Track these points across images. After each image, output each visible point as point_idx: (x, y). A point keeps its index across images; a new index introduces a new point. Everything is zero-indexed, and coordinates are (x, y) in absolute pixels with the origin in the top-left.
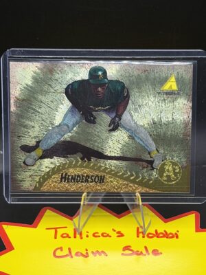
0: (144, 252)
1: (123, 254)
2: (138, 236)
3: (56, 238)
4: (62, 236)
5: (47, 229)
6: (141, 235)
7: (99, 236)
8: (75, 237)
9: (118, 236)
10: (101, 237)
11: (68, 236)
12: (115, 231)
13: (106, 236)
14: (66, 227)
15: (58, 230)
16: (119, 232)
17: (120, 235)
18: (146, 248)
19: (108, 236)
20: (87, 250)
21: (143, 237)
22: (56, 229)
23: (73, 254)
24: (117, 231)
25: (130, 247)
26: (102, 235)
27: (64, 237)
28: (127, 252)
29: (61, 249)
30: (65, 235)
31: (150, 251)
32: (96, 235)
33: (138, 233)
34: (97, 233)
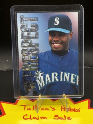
0: (64, 118)
1: (54, 119)
2: (62, 110)
3: (25, 110)
4: (28, 109)
5: (21, 105)
6: (63, 110)
7: (44, 110)
8: (33, 110)
9: (53, 110)
10: (45, 110)
11: (30, 109)
12: (51, 107)
13: (47, 110)
14: (29, 105)
15: (26, 106)
16: (53, 108)
17: (54, 109)
18: (65, 116)
19: (48, 110)
20: (38, 116)
21: (64, 111)
22: (25, 106)
23: (32, 118)
24: (52, 107)
25: (58, 115)
26: (46, 109)
27: (28, 110)
28: (56, 118)
29: (27, 115)
30: (29, 109)
31: (67, 118)
32: (43, 109)
33: (62, 109)
34: (43, 108)
